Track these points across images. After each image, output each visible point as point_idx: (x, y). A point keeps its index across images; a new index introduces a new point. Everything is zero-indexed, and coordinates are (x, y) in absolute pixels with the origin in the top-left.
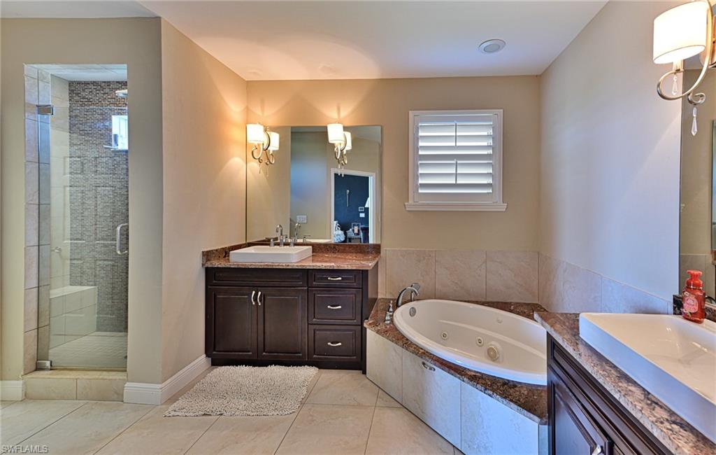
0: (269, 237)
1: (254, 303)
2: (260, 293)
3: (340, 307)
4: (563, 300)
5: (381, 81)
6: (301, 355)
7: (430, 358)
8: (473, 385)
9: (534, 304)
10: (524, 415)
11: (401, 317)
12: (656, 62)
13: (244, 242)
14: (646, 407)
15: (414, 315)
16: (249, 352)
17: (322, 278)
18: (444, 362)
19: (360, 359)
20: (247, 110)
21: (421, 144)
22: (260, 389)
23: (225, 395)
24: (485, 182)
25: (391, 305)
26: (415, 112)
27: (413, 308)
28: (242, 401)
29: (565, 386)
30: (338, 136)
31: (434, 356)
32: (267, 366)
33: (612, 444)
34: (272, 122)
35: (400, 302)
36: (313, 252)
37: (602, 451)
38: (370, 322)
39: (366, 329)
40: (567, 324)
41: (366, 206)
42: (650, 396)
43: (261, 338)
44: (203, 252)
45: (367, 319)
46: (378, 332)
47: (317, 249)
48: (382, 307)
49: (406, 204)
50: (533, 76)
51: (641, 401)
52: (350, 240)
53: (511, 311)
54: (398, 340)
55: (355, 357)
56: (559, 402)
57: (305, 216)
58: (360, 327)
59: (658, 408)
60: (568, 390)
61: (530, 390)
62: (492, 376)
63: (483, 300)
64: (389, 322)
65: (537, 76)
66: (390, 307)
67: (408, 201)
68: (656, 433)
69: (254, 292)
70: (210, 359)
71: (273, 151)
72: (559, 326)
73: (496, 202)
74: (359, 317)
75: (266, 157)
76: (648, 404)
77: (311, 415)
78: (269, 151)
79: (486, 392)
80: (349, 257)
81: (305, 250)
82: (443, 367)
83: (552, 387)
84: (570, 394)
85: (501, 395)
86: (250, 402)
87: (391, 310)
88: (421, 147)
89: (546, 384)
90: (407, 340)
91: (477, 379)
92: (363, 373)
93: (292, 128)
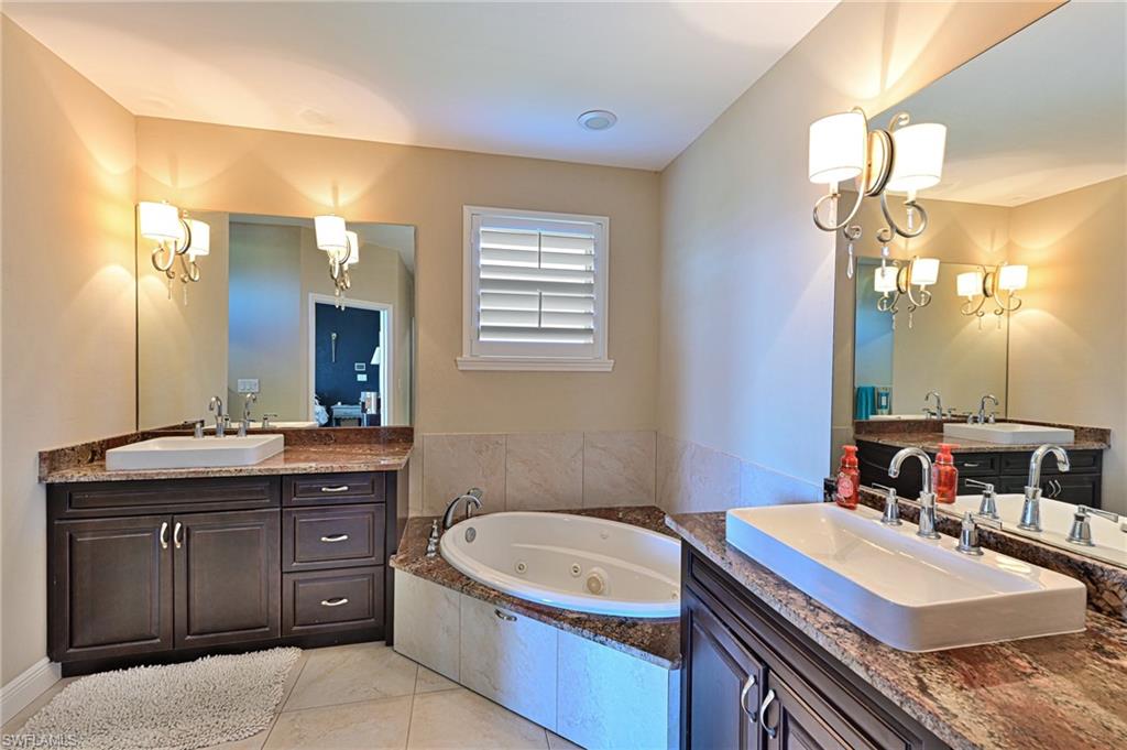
0: (190, 420)
1: (165, 546)
2: (178, 526)
3: (345, 537)
4: (690, 497)
5: (416, 150)
6: (267, 629)
7: (509, 602)
8: (577, 633)
9: (650, 508)
10: (650, 661)
11: (453, 546)
12: (813, 180)
13: (134, 432)
14: (809, 613)
15: (472, 540)
16: (155, 638)
17: (309, 490)
18: (531, 606)
19: (382, 623)
20: (138, 173)
21: (483, 261)
22: (186, 702)
23: (108, 726)
24: (582, 327)
25: (435, 527)
26: (473, 207)
27: (471, 529)
28: (148, 731)
29: (707, 610)
30: (335, 240)
31: (514, 597)
32: (193, 660)
33: (767, 669)
34: (194, 201)
35: (449, 520)
36: (285, 445)
37: (756, 682)
38: (401, 557)
39: (393, 569)
40: (709, 526)
41: (374, 362)
42: (812, 601)
43: (181, 610)
44: (41, 454)
45: (395, 553)
46: (417, 572)
47: (293, 439)
48: (418, 532)
49: (459, 359)
50: (650, 172)
51: (803, 608)
52: (338, 421)
53: (620, 520)
54: (453, 580)
55: (373, 620)
56: (698, 633)
57: (257, 381)
58: (382, 568)
59: (821, 613)
60: (711, 614)
61: (656, 626)
62: (604, 616)
63: (580, 507)
64: (433, 555)
65: (656, 172)
66: (433, 529)
67: (461, 355)
68: (821, 641)
69: (165, 525)
70: (59, 664)
71: (197, 257)
72: (699, 530)
73: (600, 358)
74: (380, 551)
75: (180, 268)
76: (811, 611)
77: (296, 729)
78: (188, 256)
79: (597, 639)
80: (357, 450)
81: (271, 442)
82: (530, 612)
83: (688, 616)
84: (715, 618)
85: (618, 640)
86: (167, 729)
87: (435, 534)
88: (483, 266)
89: (679, 615)
90: (469, 579)
91: (582, 622)
92: (387, 645)
93: (231, 215)
